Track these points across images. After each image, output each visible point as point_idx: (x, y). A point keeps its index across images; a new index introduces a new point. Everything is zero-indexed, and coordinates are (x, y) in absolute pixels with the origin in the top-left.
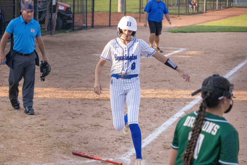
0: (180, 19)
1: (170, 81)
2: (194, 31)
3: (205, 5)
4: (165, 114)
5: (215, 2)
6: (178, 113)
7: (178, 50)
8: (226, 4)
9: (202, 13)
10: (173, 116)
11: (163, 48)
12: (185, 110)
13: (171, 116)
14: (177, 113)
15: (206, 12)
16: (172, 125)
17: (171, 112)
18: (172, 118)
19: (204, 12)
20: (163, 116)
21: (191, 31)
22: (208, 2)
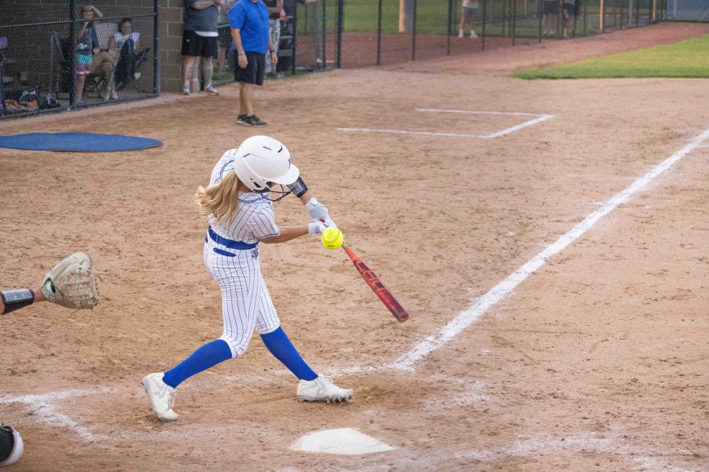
0: (544, 48)
1: (515, 190)
2: (574, 76)
3: (601, 16)
4: (499, 264)
5: (625, 10)
6: (530, 262)
7: (535, 117)
8: (651, 14)
9: (594, 33)
10: (518, 269)
11: (501, 113)
12: (547, 257)
13: (513, 269)
14: (527, 262)
15: (604, 32)
16: (515, 290)
17: (514, 261)
18: (515, 274)
19: (598, 32)
20: (493, 269)
21: (567, 75)
22: (609, 10)
